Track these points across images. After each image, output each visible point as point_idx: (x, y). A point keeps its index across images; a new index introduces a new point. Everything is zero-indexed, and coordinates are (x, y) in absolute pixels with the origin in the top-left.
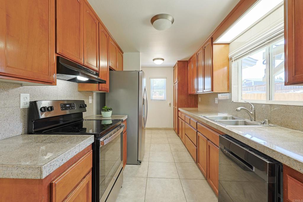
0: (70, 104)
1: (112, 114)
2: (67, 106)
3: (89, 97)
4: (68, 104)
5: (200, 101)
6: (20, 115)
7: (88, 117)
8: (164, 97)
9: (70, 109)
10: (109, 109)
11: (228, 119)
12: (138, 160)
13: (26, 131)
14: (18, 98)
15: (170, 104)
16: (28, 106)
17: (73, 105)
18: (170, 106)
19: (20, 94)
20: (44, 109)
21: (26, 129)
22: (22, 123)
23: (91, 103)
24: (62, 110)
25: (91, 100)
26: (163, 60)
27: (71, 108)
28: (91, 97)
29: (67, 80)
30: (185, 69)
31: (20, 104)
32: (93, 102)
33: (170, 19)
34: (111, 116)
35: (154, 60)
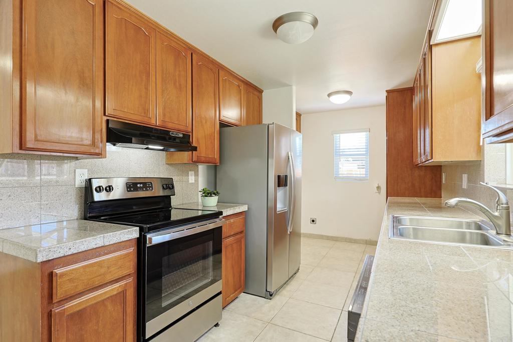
0: (144, 184)
1: (218, 202)
2: (139, 185)
3: (188, 173)
4: (140, 183)
5: (444, 182)
6: (75, 196)
7: (186, 204)
8: (364, 173)
9: (144, 191)
10: (214, 194)
11: (464, 226)
12: (266, 291)
13: (83, 215)
14: (73, 174)
15: (378, 188)
16: (83, 185)
17: (149, 184)
18: (379, 193)
19: (75, 170)
20: (99, 189)
21: (83, 213)
22: (77, 206)
23: (194, 182)
24: (128, 191)
25: (193, 177)
26: (349, 93)
27: (144, 189)
28: (194, 172)
29: (145, 149)
30: (405, 107)
31: (75, 182)
32: (196, 181)
33: (308, 19)
34: (217, 205)
35: (329, 95)
